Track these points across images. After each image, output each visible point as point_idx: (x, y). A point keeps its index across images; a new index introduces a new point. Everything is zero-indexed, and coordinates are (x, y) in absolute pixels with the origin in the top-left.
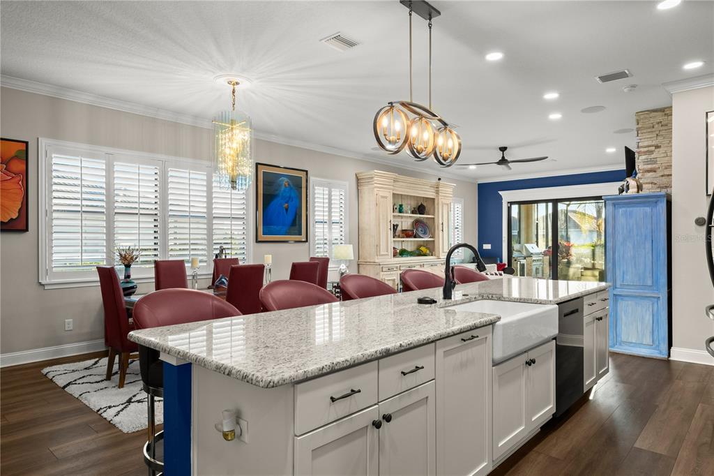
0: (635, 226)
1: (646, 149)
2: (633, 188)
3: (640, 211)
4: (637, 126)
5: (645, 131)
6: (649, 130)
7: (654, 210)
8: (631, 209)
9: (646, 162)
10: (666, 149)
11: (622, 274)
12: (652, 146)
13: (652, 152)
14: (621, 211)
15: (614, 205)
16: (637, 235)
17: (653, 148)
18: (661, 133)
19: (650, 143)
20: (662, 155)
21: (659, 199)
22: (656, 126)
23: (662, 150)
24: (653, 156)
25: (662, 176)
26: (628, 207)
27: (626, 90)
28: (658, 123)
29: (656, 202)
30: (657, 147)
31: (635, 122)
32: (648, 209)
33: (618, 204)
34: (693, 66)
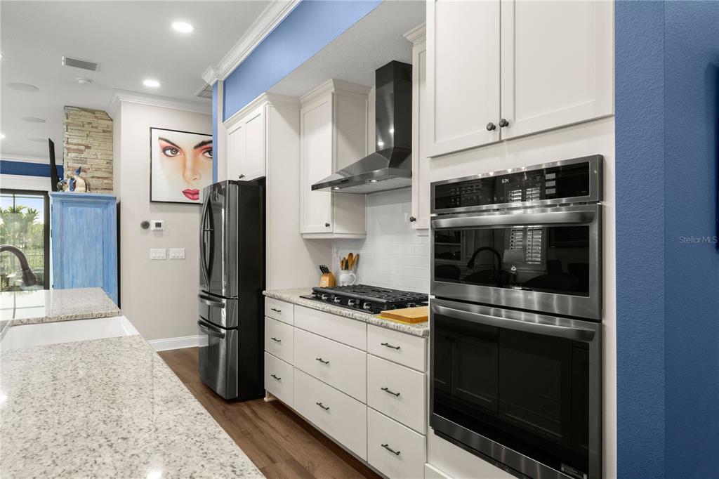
0: (85, 227)
1: (76, 147)
2: (81, 186)
3: (91, 212)
4: (67, 121)
5: (75, 128)
6: (79, 128)
7: (105, 211)
8: (81, 208)
9: (76, 160)
10: (96, 151)
11: (71, 278)
12: (82, 145)
13: (81, 151)
14: (70, 209)
15: (62, 202)
16: (88, 236)
17: (83, 148)
18: (91, 134)
19: (80, 141)
20: (93, 157)
21: (110, 201)
22: (87, 126)
23: (92, 151)
24: (83, 156)
25: (92, 177)
26: (78, 206)
27: (81, 82)
28: (89, 123)
29: (107, 204)
30: (87, 147)
31: (65, 117)
32: (99, 210)
33: (67, 202)
34: (152, 83)
